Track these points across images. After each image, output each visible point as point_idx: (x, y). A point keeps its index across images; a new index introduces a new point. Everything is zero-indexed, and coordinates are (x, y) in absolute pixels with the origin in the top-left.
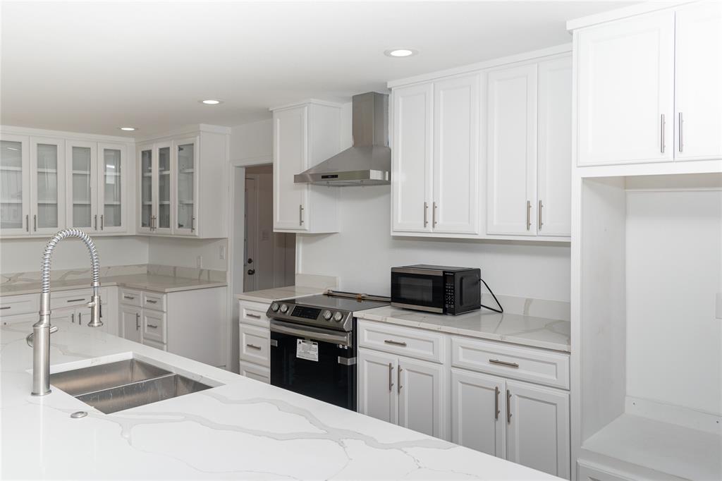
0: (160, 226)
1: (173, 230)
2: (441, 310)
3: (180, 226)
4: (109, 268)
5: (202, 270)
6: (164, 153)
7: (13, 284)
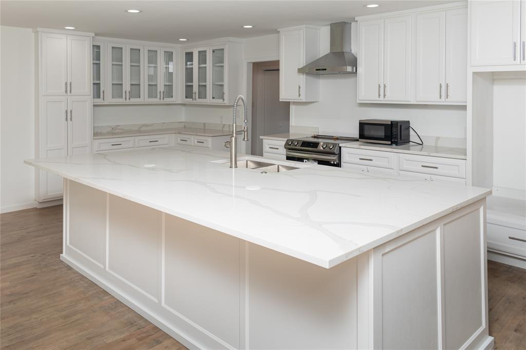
0: (199, 98)
1: (209, 100)
2: (390, 143)
3: (213, 98)
4: (164, 123)
5: (224, 125)
6: (202, 55)
7: (115, 131)
